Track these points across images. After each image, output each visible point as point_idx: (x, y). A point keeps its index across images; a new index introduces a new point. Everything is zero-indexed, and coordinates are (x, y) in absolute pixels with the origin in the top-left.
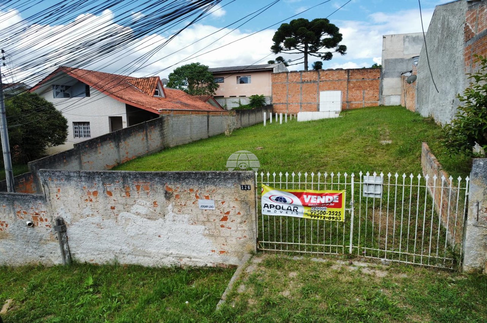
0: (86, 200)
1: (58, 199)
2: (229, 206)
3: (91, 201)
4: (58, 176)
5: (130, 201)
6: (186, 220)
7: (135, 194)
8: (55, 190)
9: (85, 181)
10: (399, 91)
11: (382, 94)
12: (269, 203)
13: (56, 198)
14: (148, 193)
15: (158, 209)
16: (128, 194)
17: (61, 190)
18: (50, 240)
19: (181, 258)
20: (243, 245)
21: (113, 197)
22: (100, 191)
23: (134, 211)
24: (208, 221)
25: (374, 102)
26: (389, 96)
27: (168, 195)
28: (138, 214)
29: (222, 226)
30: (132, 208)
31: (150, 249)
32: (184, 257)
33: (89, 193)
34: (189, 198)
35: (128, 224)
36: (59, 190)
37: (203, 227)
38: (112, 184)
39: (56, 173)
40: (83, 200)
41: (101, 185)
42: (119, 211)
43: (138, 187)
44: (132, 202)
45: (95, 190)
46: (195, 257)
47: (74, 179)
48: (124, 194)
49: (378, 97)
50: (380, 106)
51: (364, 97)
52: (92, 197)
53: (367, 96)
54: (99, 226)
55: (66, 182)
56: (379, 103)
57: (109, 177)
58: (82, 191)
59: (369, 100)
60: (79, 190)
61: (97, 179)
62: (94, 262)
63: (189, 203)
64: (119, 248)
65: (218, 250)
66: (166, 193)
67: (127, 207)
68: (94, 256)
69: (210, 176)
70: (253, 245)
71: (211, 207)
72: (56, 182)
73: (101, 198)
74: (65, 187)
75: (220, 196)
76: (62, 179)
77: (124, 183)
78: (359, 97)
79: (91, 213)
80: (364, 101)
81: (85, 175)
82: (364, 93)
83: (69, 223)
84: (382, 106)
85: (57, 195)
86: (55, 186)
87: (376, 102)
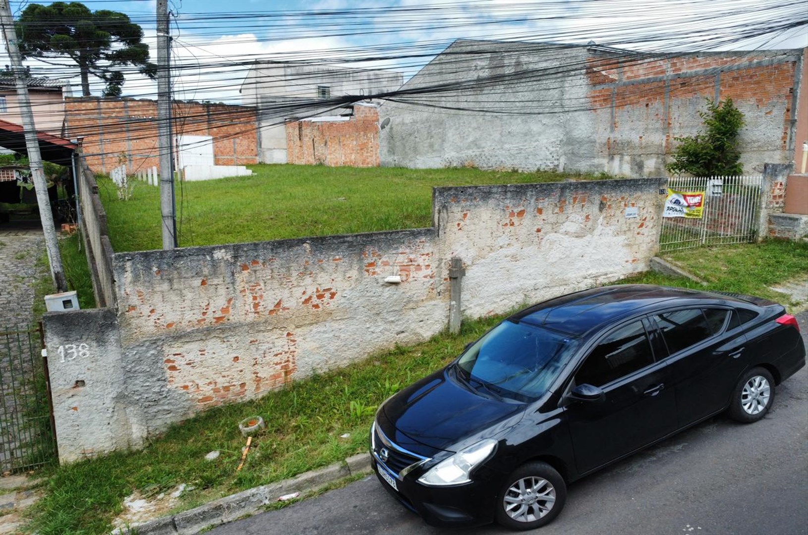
0: (506, 224)
1: (460, 229)
2: (647, 212)
3: (512, 224)
4: (471, 195)
5: (562, 218)
6: (611, 232)
7: (569, 209)
8: (459, 215)
9: (512, 198)
10: (283, 143)
11: (261, 147)
12: (671, 205)
13: (456, 229)
14: (583, 206)
15: (590, 223)
16: (562, 209)
17: (469, 215)
18: (426, 299)
19: (596, 277)
20: (650, 250)
21: (543, 216)
22: (530, 209)
23: (564, 230)
24: (629, 230)
25: (250, 157)
26: (271, 149)
27: (602, 206)
28: (567, 233)
29: (638, 234)
30: (562, 227)
31: (569, 275)
32: (599, 276)
33: (512, 214)
34: (619, 208)
35: (552, 248)
36: (465, 215)
37: (624, 237)
38: (547, 199)
39: (469, 190)
40: (500, 225)
41: (533, 201)
42: (546, 233)
43: (575, 199)
44: (564, 220)
45: (523, 208)
46: (611, 273)
47: (496, 195)
48: (557, 210)
49: (255, 150)
50: (260, 163)
51: (235, 149)
52: (515, 220)
53: (239, 149)
54: (514, 258)
55: (480, 203)
56: (258, 160)
57: (545, 190)
58: (502, 213)
59: (243, 154)
60: (498, 212)
61: (529, 194)
62: (492, 314)
63: (618, 212)
64: (533, 282)
65: (630, 260)
66: (602, 203)
67: (555, 226)
68: (495, 305)
69: (640, 183)
70: (657, 247)
71: (635, 214)
72: (463, 204)
73: (527, 220)
74: (479, 210)
75: (643, 203)
76: (475, 198)
77: (561, 196)
78: (228, 150)
79: (507, 242)
80: (235, 156)
81: (515, 189)
82: (234, 143)
83: (469, 263)
84: (261, 164)
85: (459, 225)
86: (460, 209)
87: (254, 157)
